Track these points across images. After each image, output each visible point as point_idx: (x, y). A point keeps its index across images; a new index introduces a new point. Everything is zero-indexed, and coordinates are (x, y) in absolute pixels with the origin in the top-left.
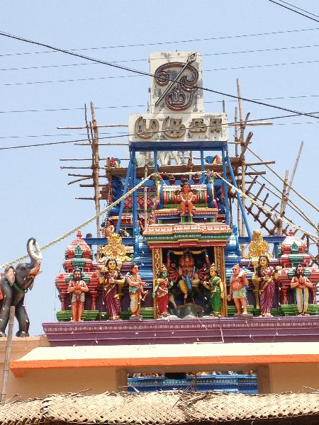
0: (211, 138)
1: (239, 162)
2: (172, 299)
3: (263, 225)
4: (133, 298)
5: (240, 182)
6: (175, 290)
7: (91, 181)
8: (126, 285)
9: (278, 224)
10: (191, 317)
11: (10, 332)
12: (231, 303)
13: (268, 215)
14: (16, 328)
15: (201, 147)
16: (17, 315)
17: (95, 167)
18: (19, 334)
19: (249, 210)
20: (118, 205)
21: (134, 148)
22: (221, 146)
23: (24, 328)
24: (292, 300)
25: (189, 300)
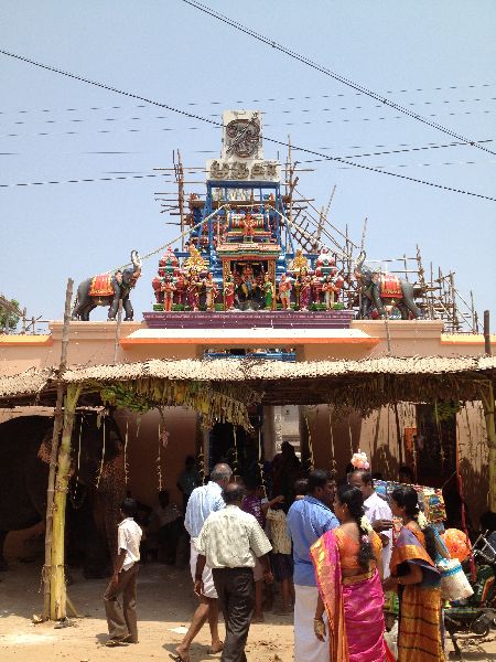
0: (267, 179)
1: (288, 199)
2: (237, 298)
3: (304, 247)
4: (209, 296)
5: (288, 215)
6: (239, 291)
7: (178, 211)
8: (204, 287)
9: (315, 246)
10: (250, 310)
11: (120, 318)
12: (279, 301)
13: (308, 240)
14: (124, 315)
15: (260, 185)
16: (124, 305)
17: (181, 200)
18: (125, 320)
19: (294, 236)
20: (198, 229)
21: (210, 185)
22: (275, 186)
23: (130, 315)
24: (323, 300)
25: (249, 298)
